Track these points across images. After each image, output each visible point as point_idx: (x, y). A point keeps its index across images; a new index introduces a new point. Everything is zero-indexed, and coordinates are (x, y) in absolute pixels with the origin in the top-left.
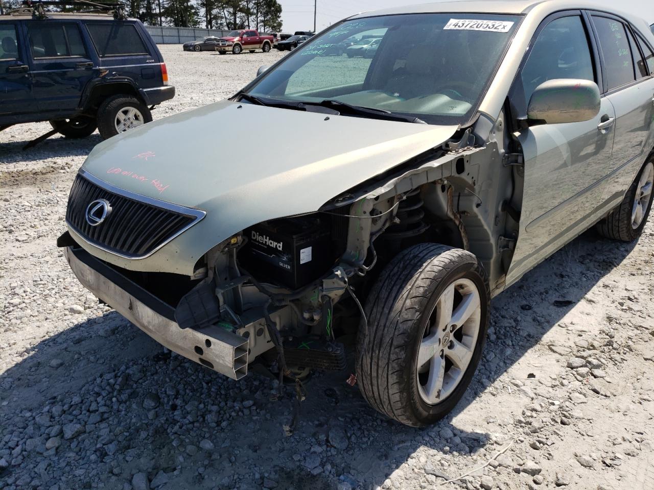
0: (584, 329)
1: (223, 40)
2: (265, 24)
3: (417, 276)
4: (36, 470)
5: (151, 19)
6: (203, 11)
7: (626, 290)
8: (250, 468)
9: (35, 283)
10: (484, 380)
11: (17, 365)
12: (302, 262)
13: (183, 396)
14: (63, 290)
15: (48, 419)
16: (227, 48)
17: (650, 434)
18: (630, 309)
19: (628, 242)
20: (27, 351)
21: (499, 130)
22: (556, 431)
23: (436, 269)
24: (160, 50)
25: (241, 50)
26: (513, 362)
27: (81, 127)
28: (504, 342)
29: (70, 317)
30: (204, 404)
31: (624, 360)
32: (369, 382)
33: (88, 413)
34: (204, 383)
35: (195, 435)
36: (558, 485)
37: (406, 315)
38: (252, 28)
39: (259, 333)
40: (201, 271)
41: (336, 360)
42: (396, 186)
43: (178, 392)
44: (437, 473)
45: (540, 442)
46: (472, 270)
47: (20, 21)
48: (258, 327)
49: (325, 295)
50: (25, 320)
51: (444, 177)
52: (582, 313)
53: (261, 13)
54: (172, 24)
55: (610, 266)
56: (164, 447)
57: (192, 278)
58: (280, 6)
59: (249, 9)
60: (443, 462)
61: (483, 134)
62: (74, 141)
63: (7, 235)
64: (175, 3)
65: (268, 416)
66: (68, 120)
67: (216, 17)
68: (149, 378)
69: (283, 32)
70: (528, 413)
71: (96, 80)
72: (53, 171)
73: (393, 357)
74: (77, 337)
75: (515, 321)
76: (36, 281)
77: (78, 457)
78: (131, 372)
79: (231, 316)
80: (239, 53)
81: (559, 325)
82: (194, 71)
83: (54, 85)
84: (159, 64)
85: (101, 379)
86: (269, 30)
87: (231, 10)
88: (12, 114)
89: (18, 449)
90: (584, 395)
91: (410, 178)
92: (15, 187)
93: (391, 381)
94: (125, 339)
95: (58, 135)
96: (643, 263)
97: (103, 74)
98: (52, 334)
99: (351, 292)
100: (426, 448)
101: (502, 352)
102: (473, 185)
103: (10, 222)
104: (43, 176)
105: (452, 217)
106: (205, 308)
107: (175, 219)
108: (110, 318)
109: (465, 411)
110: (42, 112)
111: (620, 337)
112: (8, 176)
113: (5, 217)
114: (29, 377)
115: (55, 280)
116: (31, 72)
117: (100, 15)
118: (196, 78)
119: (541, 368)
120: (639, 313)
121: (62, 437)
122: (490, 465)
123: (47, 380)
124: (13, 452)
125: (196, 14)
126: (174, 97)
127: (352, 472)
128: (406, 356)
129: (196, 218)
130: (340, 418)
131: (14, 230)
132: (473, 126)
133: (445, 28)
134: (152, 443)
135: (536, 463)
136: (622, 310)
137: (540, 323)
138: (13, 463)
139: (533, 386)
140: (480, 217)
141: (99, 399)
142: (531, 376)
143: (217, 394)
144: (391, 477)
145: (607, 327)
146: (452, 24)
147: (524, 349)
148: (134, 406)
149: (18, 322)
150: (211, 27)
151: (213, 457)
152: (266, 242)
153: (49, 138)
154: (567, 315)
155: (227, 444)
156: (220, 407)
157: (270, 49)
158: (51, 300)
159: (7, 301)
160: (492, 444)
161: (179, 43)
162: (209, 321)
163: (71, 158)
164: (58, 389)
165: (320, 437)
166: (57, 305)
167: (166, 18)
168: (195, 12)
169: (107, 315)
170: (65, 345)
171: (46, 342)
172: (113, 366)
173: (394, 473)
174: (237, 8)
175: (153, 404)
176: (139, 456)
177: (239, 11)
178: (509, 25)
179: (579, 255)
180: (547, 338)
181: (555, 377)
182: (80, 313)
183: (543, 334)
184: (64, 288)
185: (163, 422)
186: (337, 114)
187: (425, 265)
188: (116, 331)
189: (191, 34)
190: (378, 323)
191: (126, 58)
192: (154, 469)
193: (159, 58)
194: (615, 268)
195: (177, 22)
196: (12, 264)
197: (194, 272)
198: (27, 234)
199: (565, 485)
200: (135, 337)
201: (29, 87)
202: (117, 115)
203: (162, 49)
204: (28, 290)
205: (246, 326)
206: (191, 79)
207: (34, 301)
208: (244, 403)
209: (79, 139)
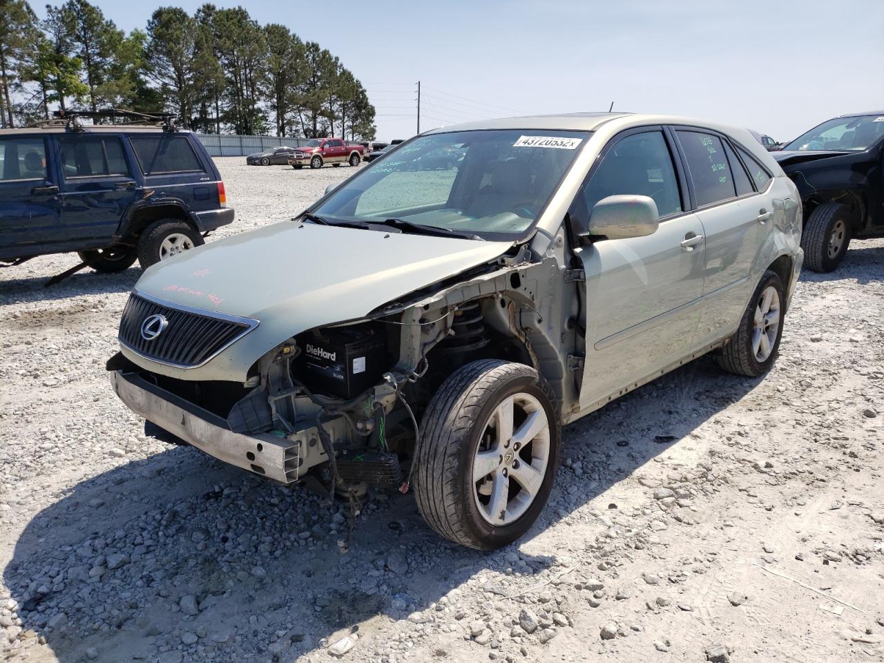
0: (680, 463)
1: (298, 152)
2: (354, 130)
3: (472, 386)
4: (79, 594)
5: (206, 126)
6: (273, 115)
7: (739, 425)
8: (302, 590)
9: (68, 428)
10: (561, 511)
11: (53, 505)
12: (355, 372)
13: (235, 530)
14: (101, 434)
15: (90, 550)
16: (303, 162)
17: (723, 554)
18: (737, 443)
19: (754, 378)
20: (64, 492)
21: (558, 245)
22: (628, 554)
23: (491, 380)
24: (216, 165)
25: (322, 164)
26: (596, 495)
27: (117, 259)
28: (591, 476)
29: (109, 460)
30: (257, 535)
31: (716, 491)
32: (426, 497)
33: (132, 546)
34: (258, 518)
35: (246, 562)
36: (618, 599)
37: (459, 424)
38: (337, 136)
39: (312, 443)
40: (254, 379)
41: (390, 470)
42: (446, 297)
43: (229, 527)
44: (496, 591)
45: (608, 563)
46: (533, 384)
47: (51, 134)
48: (311, 437)
49: (377, 403)
50: (59, 463)
51: (498, 290)
52: (684, 448)
53: (348, 117)
54: (233, 132)
55: (728, 402)
56: (213, 573)
57: (246, 386)
58: (373, 108)
59: (332, 112)
60: (503, 582)
61: (540, 249)
62: (109, 277)
63: (32, 380)
64: (237, 105)
65: (325, 547)
66: (100, 251)
67: (290, 123)
68: (198, 515)
69: (376, 140)
70: (602, 540)
71: (139, 203)
72: (83, 311)
73: (447, 466)
74: (119, 478)
75: (606, 457)
76: (69, 426)
77: (123, 584)
78: (179, 509)
79: (283, 425)
80: (320, 168)
81: (655, 460)
82: (260, 190)
83: (88, 209)
84: (215, 182)
85: (145, 516)
86: (358, 138)
87: (310, 113)
88: (36, 244)
89: (60, 578)
90: (665, 523)
91: (462, 289)
92: (38, 329)
93: (445, 492)
94: (172, 480)
95: (88, 269)
96: (765, 399)
97: (148, 195)
98: (90, 477)
99: (401, 398)
100: (488, 571)
101: (586, 485)
102: (531, 300)
103: (35, 366)
104: (72, 316)
105: (517, 334)
106: (257, 416)
107: (230, 327)
108: (156, 460)
109: (536, 539)
110: (72, 240)
111: (719, 469)
112: (29, 317)
113: (28, 361)
114: (67, 516)
115: (92, 424)
116: (62, 194)
117: (147, 126)
118: (261, 199)
119: (625, 500)
120: (746, 448)
121: (106, 567)
122: (551, 583)
123: (87, 518)
124: (54, 580)
125: (264, 118)
126: (233, 223)
127: (408, 592)
128: (459, 464)
129: (250, 326)
130: (402, 547)
131: (40, 374)
132: (530, 242)
133: (515, 145)
134: (201, 570)
135: (600, 581)
136: (729, 444)
137: (633, 458)
138: (54, 589)
139: (612, 516)
140: (544, 333)
141: (145, 534)
142: (612, 506)
143: (271, 527)
144: (448, 595)
145: (708, 461)
146: (522, 142)
147: (611, 482)
148: (182, 539)
149: (52, 465)
150: (284, 135)
151: (265, 581)
152: (320, 354)
153: (76, 273)
154: (666, 450)
155: (280, 570)
156: (274, 539)
157: (359, 162)
158: (88, 444)
159: (38, 446)
160: (558, 566)
161: (242, 155)
162: (260, 429)
163: (105, 295)
164: (100, 527)
165: (379, 563)
166: (94, 449)
167: (226, 124)
168: (263, 116)
169: (152, 458)
170: (105, 486)
171: (84, 484)
172: (158, 505)
173: (451, 591)
174: (317, 111)
175: (203, 537)
176: (187, 581)
177: (320, 114)
178: (577, 141)
179: (696, 391)
180: (638, 472)
181: (639, 507)
182: (120, 456)
183: (635, 468)
184: (102, 433)
185: (213, 552)
186: (399, 232)
187: (480, 376)
188: (162, 473)
189: (258, 143)
190: (433, 434)
191: (176, 175)
192: (203, 593)
193: (216, 175)
194: (732, 404)
195: (239, 129)
196: (41, 410)
197: (247, 380)
198: (55, 378)
199: (625, 598)
200: (182, 478)
201: (59, 212)
202: (163, 244)
203: (219, 163)
204: (61, 434)
205: (298, 433)
206: (255, 200)
207: (69, 445)
208: (300, 535)
209: (113, 274)
